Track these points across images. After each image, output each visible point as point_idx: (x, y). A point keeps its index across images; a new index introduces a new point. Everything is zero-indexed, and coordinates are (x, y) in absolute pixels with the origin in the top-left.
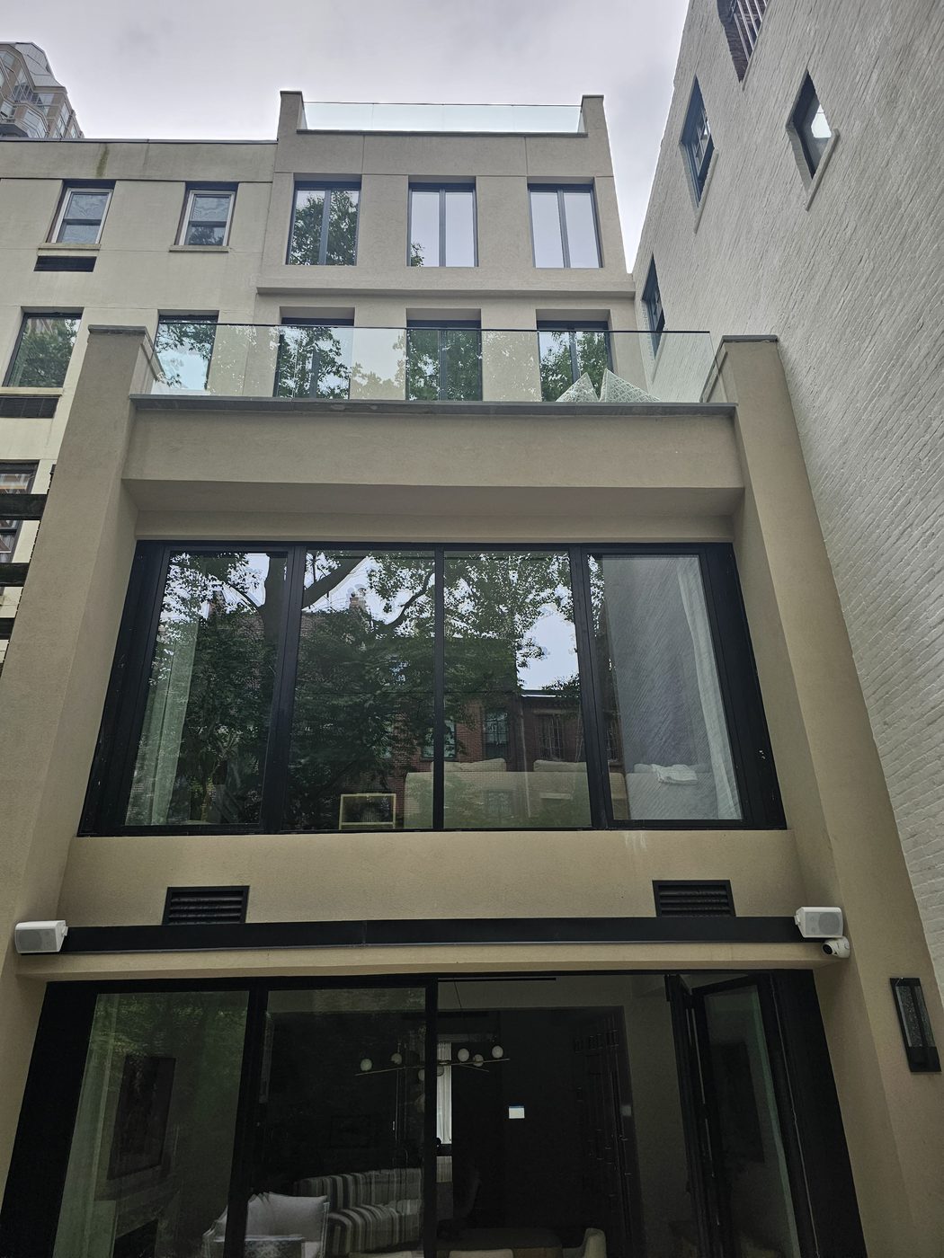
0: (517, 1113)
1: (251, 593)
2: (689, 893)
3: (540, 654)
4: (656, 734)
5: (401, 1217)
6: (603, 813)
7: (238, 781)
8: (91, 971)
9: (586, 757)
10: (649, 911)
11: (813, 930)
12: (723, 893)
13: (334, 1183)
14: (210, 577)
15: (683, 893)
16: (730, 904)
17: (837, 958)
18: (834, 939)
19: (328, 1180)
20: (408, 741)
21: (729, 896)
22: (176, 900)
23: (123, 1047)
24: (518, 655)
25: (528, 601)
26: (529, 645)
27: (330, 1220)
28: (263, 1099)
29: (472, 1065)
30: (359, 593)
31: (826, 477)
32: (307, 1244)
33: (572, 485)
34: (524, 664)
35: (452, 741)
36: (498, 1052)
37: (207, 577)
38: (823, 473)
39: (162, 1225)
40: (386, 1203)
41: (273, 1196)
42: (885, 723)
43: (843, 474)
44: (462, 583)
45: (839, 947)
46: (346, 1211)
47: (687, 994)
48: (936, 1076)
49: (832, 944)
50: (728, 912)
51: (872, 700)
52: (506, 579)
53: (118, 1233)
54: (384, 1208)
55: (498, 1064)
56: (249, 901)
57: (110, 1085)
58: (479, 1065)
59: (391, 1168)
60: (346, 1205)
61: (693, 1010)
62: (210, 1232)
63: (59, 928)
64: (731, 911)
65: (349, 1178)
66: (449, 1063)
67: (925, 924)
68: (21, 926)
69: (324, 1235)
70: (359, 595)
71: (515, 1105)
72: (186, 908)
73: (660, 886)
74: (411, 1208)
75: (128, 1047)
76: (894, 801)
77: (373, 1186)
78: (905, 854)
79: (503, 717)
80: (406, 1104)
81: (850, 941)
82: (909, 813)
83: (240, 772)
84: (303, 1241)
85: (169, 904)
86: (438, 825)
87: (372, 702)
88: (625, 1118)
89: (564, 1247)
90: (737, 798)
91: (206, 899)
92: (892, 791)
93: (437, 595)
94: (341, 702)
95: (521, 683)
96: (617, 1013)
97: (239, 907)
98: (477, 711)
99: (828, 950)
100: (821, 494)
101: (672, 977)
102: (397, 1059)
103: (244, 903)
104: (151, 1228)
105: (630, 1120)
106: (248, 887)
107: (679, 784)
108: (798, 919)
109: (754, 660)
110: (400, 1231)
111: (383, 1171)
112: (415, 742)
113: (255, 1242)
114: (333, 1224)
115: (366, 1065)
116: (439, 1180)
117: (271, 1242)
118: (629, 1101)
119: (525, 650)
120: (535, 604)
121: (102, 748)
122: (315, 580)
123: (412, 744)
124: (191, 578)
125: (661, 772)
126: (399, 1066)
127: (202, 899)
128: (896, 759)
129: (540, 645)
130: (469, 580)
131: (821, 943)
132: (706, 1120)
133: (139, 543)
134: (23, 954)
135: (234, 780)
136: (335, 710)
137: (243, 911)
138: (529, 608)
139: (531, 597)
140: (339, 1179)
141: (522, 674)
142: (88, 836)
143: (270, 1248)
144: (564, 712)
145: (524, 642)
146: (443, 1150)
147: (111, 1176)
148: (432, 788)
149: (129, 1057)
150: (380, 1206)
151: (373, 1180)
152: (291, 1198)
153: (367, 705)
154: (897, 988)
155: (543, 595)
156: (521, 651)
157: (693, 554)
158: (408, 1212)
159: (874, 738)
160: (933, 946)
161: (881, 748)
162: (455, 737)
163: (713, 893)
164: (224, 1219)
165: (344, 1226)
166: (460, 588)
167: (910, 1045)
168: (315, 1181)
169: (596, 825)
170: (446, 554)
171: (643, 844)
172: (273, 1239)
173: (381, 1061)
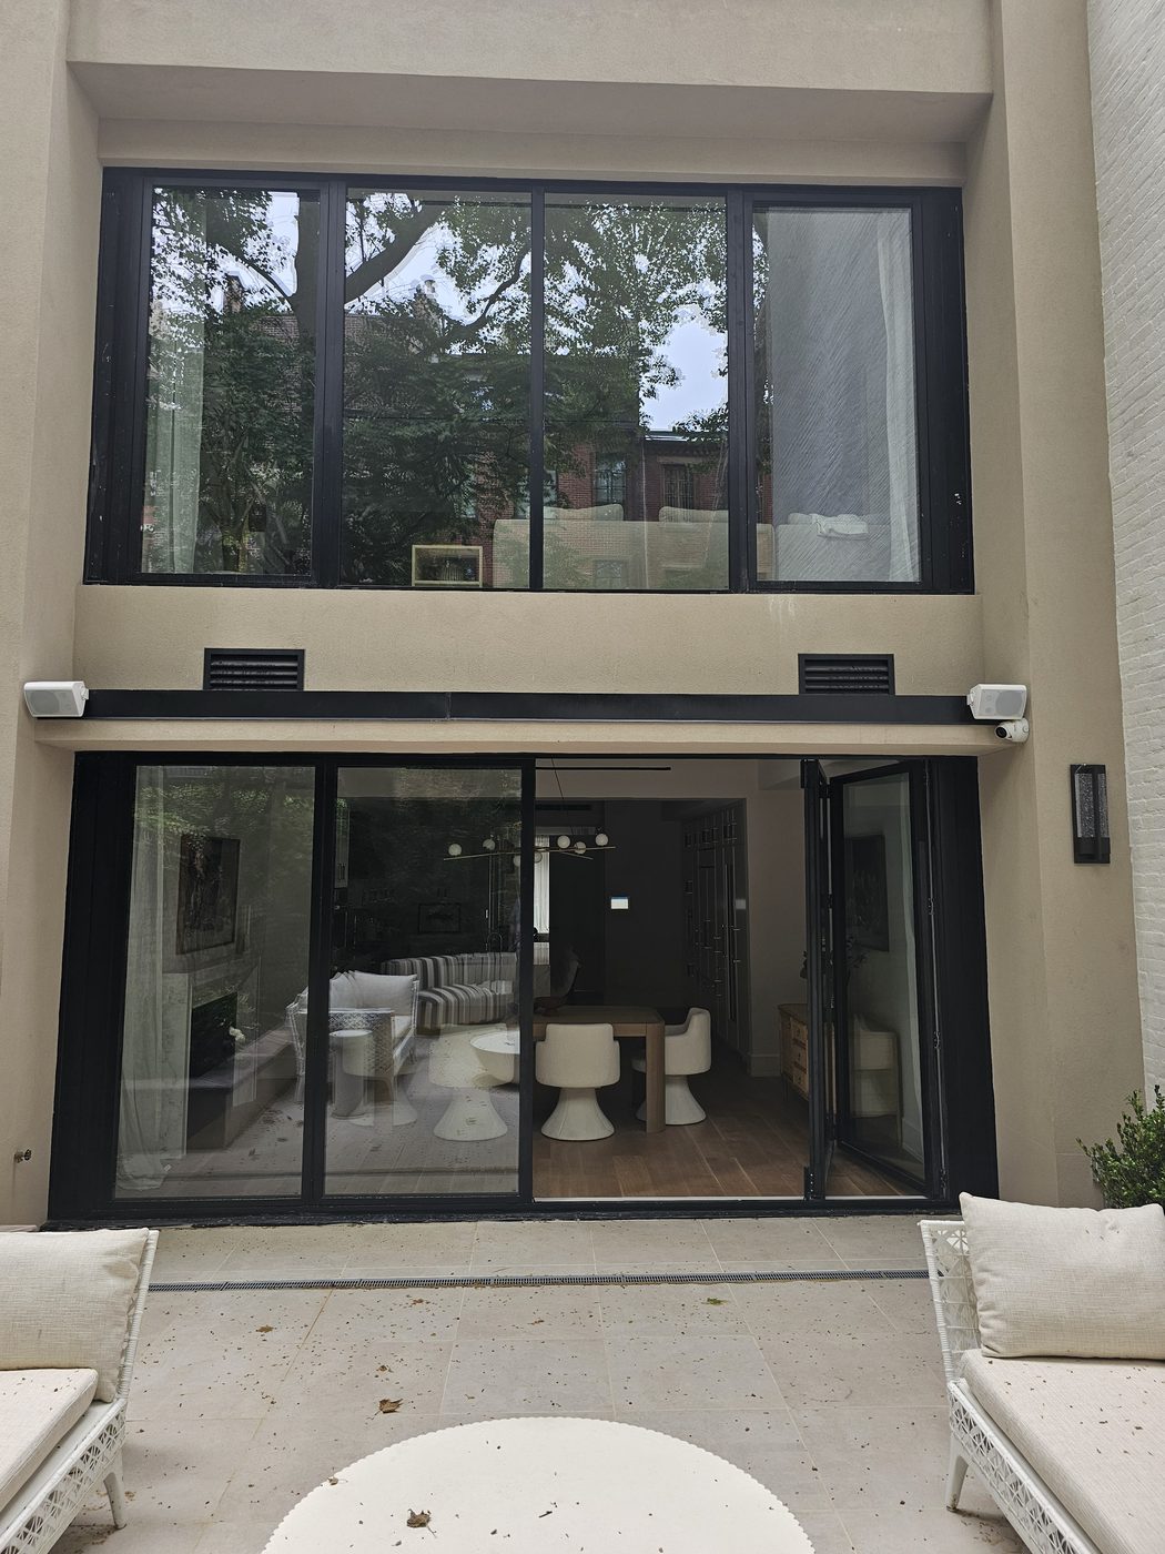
0: (619, 904)
1: (277, 275)
2: (841, 669)
3: (673, 379)
4: (818, 482)
5: (495, 996)
6: (744, 572)
7: (283, 536)
8: (125, 739)
9: (728, 504)
10: (792, 688)
11: (988, 710)
12: (883, 669)
13: (424, 965)
14: (218, 248)
15: (834, 669)
16: (890, 682)
17: (1011, 742)
18: (1011, 721)
19: (417, 962)
20: (498, 491)
21: (890, 673)
22: (217, 663)
23: (178, 827)
24: (644, 380)
25: (660, 300)
26: (660, 365)
27: (420, 997)
28: (341, 884)
29: (573, 852)
30: (426, 288)
31: (1117, 76)
32: (396, 1017)
33: (739, 82)
34: (651, 393)
35: (553, 493)
36: (602, 840)
37: (213, 247)
38: (1113, 70)
39: (242, 999)
40: (479, 983)
41: (358, 974)
42: (1130, 454)
43: (1143, 70)
44: (569, 270)
45: (1015, 730)
46: (438, 990)
47: (825, 782)
48: (1102, 868)
49: (1006, 726)
50: (886, 691)
51: (1117, 423)
52: (631, 269)
53: (194, 1003)
54: (478, 988)
55: (602, 851)
56: (306, 667)
57: (166, 862)
58: (582, 852)
59: (484, 952)
60: (437, 985)
61: (829, 800)
62: (293, 1006)
63: (79, 692)
64: (890, 689)
65: (440, 959)
66: (547, 849)
67: (1125, 706)
68: (30, 686)
69: (415, 1010)
70: (426, 290)
71: (619, 895)
72: (230, 673)
73: (806, 661)
74: (505, 988)
75: (182, 827)
76: (1119, 558)
77: (466, 966)
78: (1118, 623)
79: (619, 467)
80: (500, 892)
81: (1030, 723)
82: (1136, 572)
83: (285, 525)
84: (393, 1015)
85: (208, 668)
86: (536, 585)
87: (447, 433)
88: (740, 911)
89: (666, 1024)
90: (917, 558)
91: (254, 664)
92: (1119, 543)
93: (534, 286)
94: (407, 432)
95: (645, 419)
96: (738, 807)
97: (295, 673)
98: (587, 458)
99: (1002, 733)
100: (1105, 105)
101: (810, 764)
102: (489, 844)
103: (300, 669)
104: (231, 1000)
105: (743, 914)
106: (303, 651)
107: (846, 538)
108: (971, 699)
109: (967, 366)
110: (495, 1007)
111: (476, 955)
112: (506, 493)
113: (342, 1015)
114: (423, 1002)
115: (455, 850)
116: (535, 963)
117: (359, 1015)
118: (744, 894)
119: (653, 373)
120: (669, 304)
121: (97, 472)
122: (364, 259)
123: (501, 495)
124: (192, 248)
125: (823, 523)
126: (493, 852)
127: (249, 664)
128: (1134, 502)
129: (672, 366)
130: (579, 265)
131: (996, 727)
132: (831, 910)
133: (108, 172)
134: (39, 718)
135: (278, 535)
136: (399, 443)
137: (300, 678)
138: (661, 311)
139: (664, 295)
140: (429, 961)
141: (648, 406)
142: (96, 583)
143: (358, 1019)
144: (699, 461)
145: (651, 361)
146: (541, 938)
147: (181, 951)
148: (528, 553)
149: (185, 837)
150: (474, 986)
151: (466, 962)
152: (379, 976)
153: (441, 438)
154: (1077, 776)
155: (681, 292)
156: (647, 374)
157: (902, 206)
158: (503, 992)
159: (1110, 475)
160: (1130, 730)
161: (1116, 488)
162: (556, 488)
163: (871, 669)
164: (305, 994)
165: (436, 1004)
166: (566, 280)
167: (1080, 835)
168: (404, 962)
169: (735, 587)
170: (550, 198)
171: (791, 610)
172: (361, 1011)
173: (472, 845)
